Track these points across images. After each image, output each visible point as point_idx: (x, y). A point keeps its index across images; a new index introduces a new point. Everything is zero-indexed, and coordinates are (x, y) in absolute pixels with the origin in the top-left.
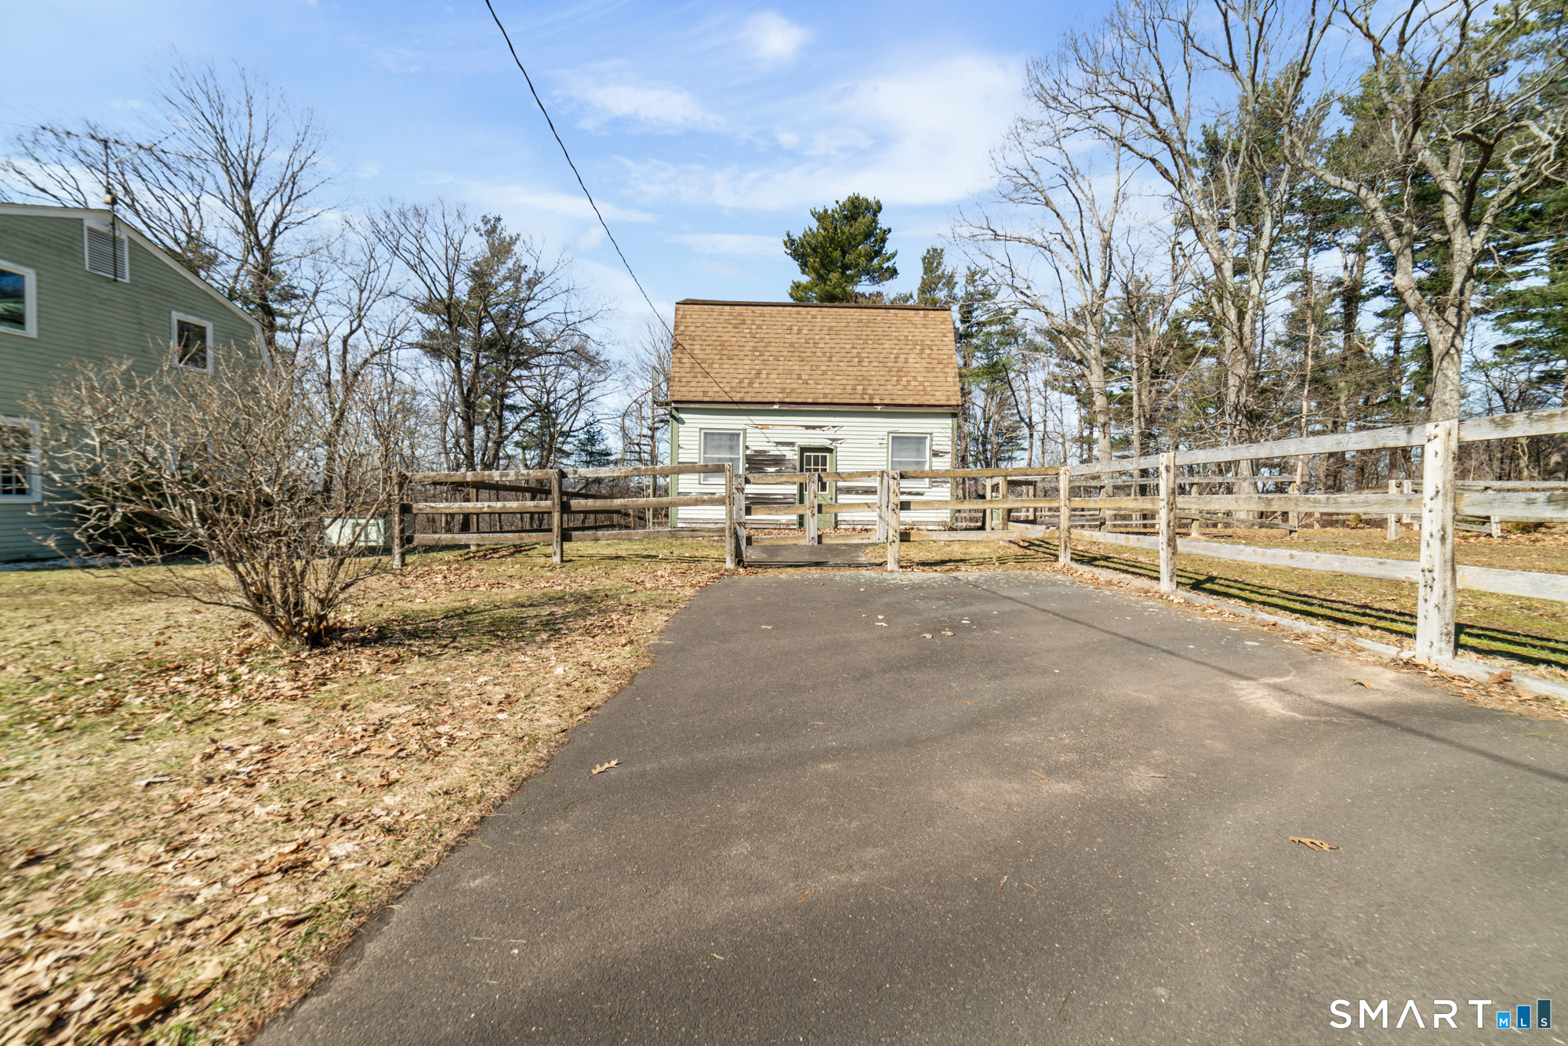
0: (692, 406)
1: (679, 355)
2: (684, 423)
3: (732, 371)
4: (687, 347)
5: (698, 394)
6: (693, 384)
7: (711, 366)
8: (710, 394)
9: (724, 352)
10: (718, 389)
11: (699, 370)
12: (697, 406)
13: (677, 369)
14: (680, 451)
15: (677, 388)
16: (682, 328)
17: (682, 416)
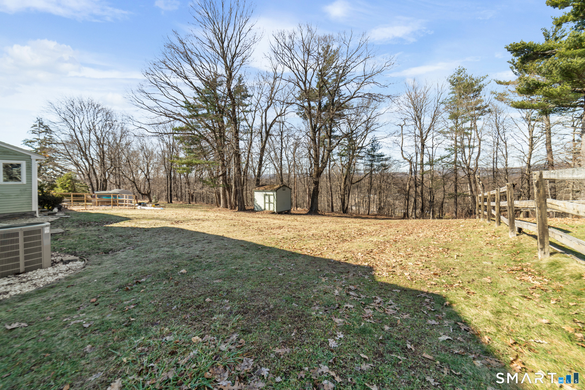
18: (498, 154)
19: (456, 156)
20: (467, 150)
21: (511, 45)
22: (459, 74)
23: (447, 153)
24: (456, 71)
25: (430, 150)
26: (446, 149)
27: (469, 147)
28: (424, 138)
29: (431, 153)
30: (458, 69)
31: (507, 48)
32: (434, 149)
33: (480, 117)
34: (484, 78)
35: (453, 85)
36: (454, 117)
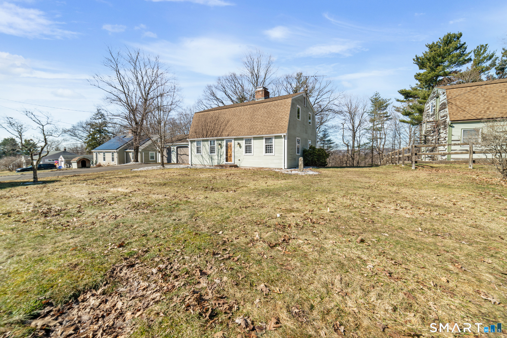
0: (459, 122)
1: (451, 106)
2: (454, 127)
3: (475, 109)
4: (453, 103)
5: (461, 118)
6: (458, 115)
7: (465, 108)
8: (467, 117)
9: (470, 103)
10: (470, 115)
11: (461, 110)
12: (461, 121)
13: (451, 111)
14: (452, 136)
15: (452, 117)
16: (450, 97)
17: (453, 125)
18: (395, 141)
19: (373, 143)
20: (379, 140)
21: (400, 90)
22: (376, 96)
23: (368, 141)
24: (374, 94)
25: (358, 138)
26: (368, 139)
27: (380, 138)
28: (355, 131)
29: (359, 141)
30: (375, 93)
31: (398, 91)
32: (360, 138)
33: (386, 122)
34: (389, 100)
35: (373, 102)
36: (372, 121)
